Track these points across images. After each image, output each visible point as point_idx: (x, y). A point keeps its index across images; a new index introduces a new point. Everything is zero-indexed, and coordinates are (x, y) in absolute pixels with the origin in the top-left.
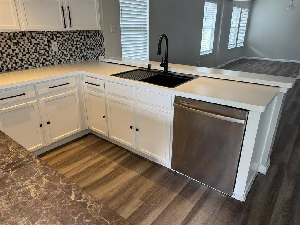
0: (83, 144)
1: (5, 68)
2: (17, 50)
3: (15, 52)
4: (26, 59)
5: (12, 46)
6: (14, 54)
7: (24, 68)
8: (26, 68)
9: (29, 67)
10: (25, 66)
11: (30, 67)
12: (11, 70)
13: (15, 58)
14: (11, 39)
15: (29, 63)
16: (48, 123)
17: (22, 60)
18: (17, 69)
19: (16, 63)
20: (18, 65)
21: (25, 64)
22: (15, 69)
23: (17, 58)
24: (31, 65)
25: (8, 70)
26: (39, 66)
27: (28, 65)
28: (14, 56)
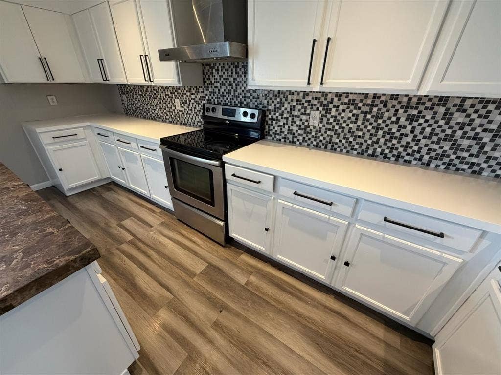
0: (388, 345)
1: (370, 152)
2: (409, 128)
3: (403, 131)
4: (416, 148)
5: (403, 120)
6: (398, 134)
7: (401, 160)
8: (405, 161)
9: (412, 162)
10: (407, 158)
11: (414, 162)
12: (377, 156)
13: (395, 141)
14: (406, 108)
15: (417, 156)
16: (347, 264)
17: (407, 146)
18: (389, 158)
19: (392, 149)
20: (395, 152)
21: (408, 154)
22: (384, 158)
23: (399, 142)
24: (420, 160)
25: (373, 156)
26: (438, 166)
27: (412, 158)
28: (396, 138)
